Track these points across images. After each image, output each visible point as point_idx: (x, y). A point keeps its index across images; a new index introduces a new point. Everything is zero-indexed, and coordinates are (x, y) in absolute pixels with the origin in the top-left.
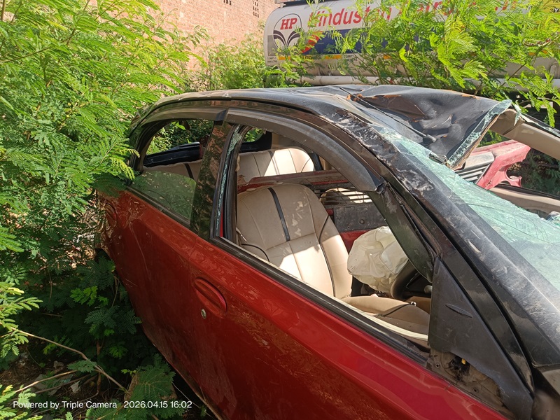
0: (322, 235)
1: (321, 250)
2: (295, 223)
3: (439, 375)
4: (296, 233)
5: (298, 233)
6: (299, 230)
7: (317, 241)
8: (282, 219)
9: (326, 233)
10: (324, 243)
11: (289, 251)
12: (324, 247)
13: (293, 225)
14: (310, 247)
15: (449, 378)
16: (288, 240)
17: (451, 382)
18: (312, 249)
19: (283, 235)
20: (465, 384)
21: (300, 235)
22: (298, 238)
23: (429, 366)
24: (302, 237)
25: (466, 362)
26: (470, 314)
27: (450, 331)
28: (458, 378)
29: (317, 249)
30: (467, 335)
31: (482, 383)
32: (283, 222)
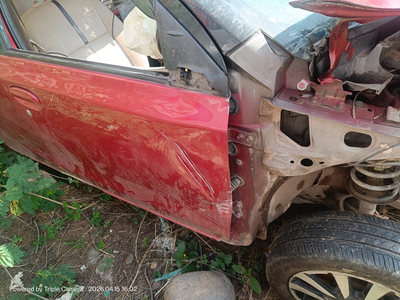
0: (114, 32)
1: (116, 45)
2: (87, 27)
3: (177, 87)
4: (91, 35)
5: (93, 35)
6: (93, 33)
7: (112, 38)
8: (74, 26)
9: (116, 30)
10: (117, 39)
11: (90, 51)
12: (119, 41)
13: (86, 29)
14: (107, 44)
15: (183, 86)
16: (86, 43)
17: (184, 88)
18: (109, 45)
19: (81, 39)
20: (192, 86)
21: (95, 36)
22: (94, 40)
23: (170, 83)
24: (98, 38)
25: (188, 70)
26: (182, 34)
27: (174, 51)
28: (188, 84)
29: (113, 44)
30: (184, 50)
31: (200, 80)
32: (77, 28)
